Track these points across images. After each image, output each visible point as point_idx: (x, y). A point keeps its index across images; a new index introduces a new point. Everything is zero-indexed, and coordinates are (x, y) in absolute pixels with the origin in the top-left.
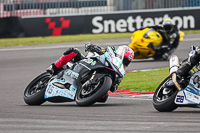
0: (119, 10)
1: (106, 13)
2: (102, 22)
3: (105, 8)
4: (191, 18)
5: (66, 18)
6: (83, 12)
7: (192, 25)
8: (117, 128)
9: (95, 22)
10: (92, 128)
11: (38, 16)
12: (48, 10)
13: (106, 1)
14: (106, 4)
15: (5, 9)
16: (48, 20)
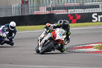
2: (97, 16)
11: (64, 13)
12: (69, 10)
13: (99, 6)
14: (99, 7)
15: (47, 10)
16: (69, 15)
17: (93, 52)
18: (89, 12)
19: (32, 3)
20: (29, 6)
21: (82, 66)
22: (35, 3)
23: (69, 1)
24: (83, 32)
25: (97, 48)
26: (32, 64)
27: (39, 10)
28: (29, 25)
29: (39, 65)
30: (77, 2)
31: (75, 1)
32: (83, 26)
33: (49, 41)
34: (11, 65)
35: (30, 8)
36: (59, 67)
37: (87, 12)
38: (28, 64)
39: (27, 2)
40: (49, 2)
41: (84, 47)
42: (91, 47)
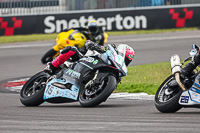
0: (71, 9)
1: (58, 12)
3: (58, 7)
4: (143, 18)
5: (18, 18)
6: (35, 11)
7: (144, 25)
8: (69, 128)
9: (47, 22)
10: (45, 128)
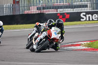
2: (85, 16)
11: (54, 13)
12: (59, 10)
13: (87, 5)
14: (87, 7)
15: (37, 9)
16: (59, 15)
17: (81, 50)
18: (77, 11)
19: (23, 3)
20: (21, 6)
21: (71, 63)
22: (26, 3)
23: (59, 1)
24: (72, 31)
25: (85, 46)
26: (23, 61)
27: (30, 10)
28: (20, 24)
29: (30, 62)
30: (66, 2)
31: (64, 1)
32: (72, 25)
33: (44, 40)
34: (2, 62)
35: (21, 8)
36: (49, 64)
37: (76, 11)
38: (19, 61)
39: (18, 2)
40: (40, 2)
41: (72, 45)
42: (79, 45)
